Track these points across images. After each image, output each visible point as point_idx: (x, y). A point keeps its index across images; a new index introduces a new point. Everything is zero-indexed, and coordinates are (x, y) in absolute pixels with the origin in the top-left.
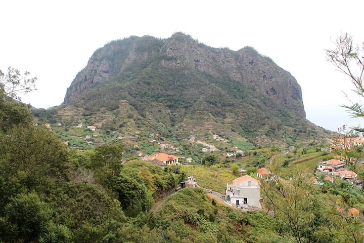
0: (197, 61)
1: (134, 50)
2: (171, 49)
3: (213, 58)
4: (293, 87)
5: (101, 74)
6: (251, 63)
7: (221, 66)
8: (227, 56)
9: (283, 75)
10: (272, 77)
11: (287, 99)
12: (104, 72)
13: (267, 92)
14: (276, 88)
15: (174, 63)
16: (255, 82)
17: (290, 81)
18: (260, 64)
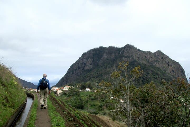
0: (139, 58)
1: (106, 53)
2: (126, 52)
3: (145, 56)
4: (181, 70)
5: (89, 65)
6: (162, 58)
7: (149, 60)
8: (151, 55)
9: (176, 64)
10: (172, 65)
11: (179, 75)
12: (90, 64)
13: (171, 72)
14: (174, 70)
15: (128, 59)
16: (165, 67)
17: (180, 67)
18: (166, 59)
